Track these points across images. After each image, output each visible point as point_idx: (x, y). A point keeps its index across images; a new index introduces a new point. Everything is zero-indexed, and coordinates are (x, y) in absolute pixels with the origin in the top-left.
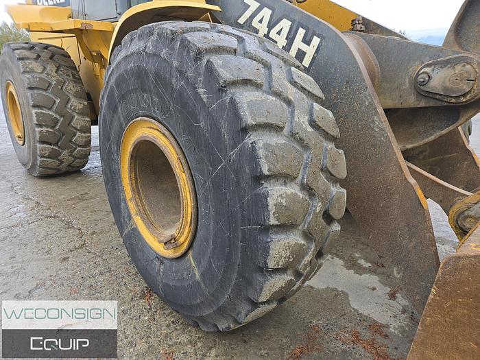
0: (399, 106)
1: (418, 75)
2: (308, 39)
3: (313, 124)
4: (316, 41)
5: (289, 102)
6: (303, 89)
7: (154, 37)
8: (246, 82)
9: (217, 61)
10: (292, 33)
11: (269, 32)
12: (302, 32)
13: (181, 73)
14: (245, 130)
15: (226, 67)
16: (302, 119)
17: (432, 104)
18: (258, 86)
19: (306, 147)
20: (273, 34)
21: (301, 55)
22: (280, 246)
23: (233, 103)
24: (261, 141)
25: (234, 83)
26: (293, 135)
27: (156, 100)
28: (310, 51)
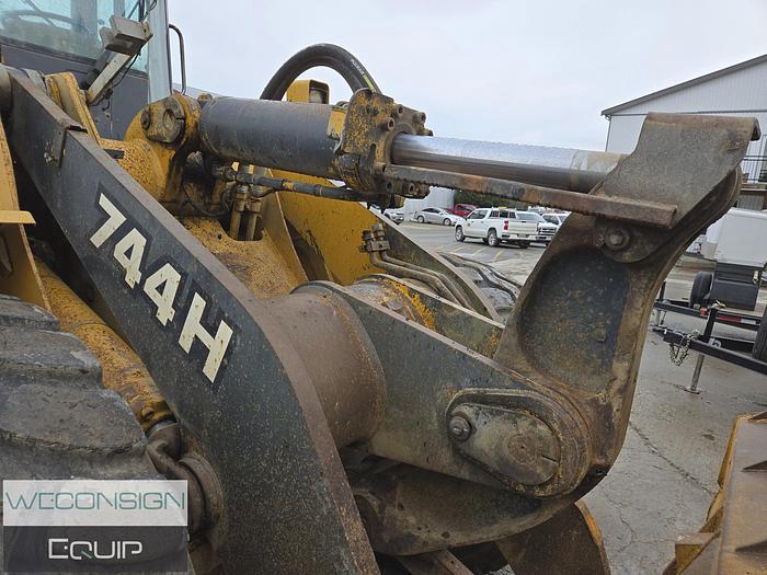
0: (422, 463)
1: (450, 416)
2: (211, 321)
4: (225, 331)
10: (183, 298)
11: (143, 281)
12: (198, 304)
17: (481, 479)
20: (150, 288)
21: (200, 350)
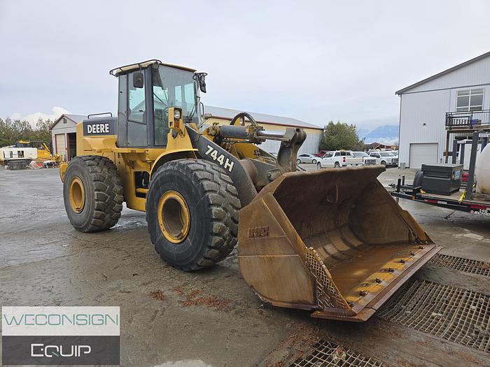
3: (227, 190)
5: (219, 184)
6: (224, 180)
7: (177, 165)
8: (206, 179)
9: (197, 173)
13: (187, 176)
14: (206, 192)
15: (200, 175)
16: (223, 189)
18: (210, 180)
19: (224, 197)
22: (217, 226)
23: (202, 185)
24: (210, 195)
25: (202, 179)
26: (220, 193)
27: (177, 184)
28: (231, 166)
